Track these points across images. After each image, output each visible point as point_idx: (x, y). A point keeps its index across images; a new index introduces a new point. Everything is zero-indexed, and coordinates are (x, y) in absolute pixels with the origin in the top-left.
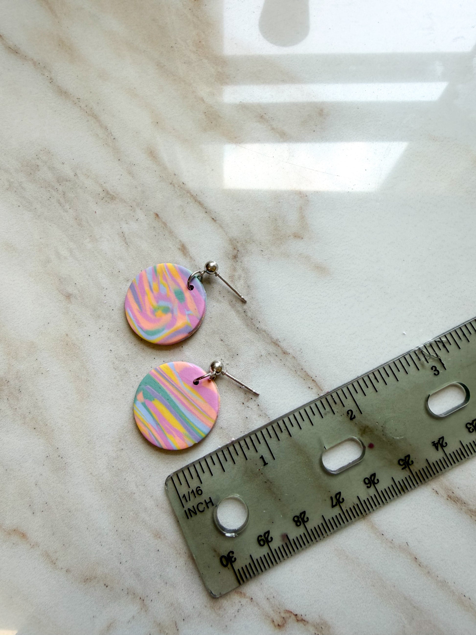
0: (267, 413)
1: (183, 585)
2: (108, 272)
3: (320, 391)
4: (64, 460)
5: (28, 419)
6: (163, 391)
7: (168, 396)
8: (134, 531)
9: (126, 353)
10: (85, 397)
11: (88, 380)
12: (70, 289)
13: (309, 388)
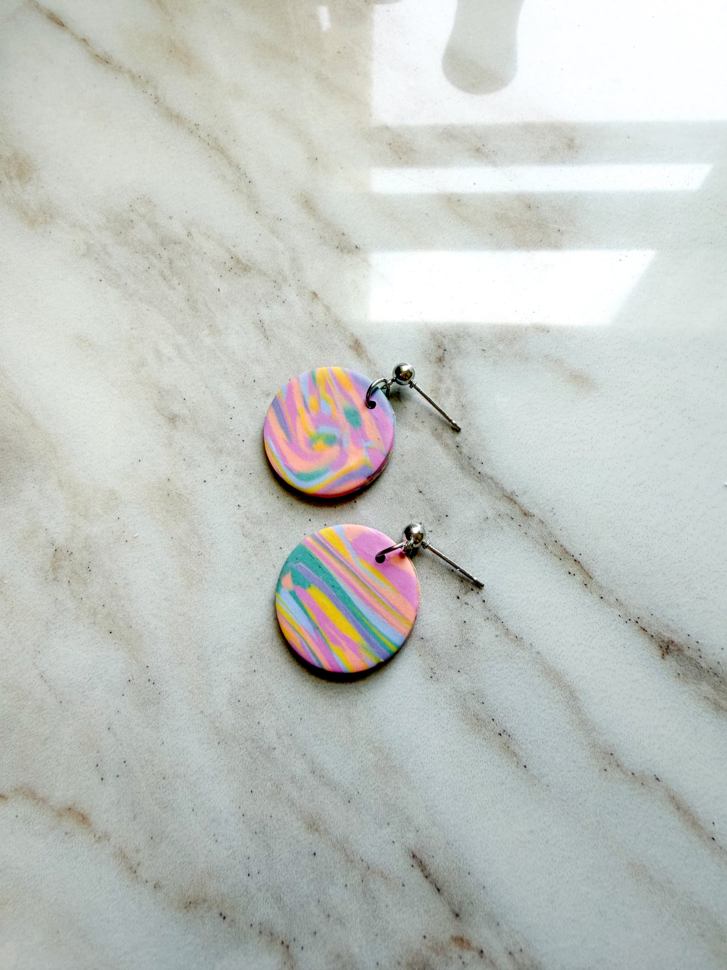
0: (499, 615)
1: (358, 920)
2: (237, 381)
3: (588, 579)
4: (156, 687)
5: (100, 616)
6: (325, 571)
7: (333, 579)
8: (273, 816)
9: (263, 511)
10: (195, 582)
11: (200, 553)
12: (177, 408)
13: (570, 573)
